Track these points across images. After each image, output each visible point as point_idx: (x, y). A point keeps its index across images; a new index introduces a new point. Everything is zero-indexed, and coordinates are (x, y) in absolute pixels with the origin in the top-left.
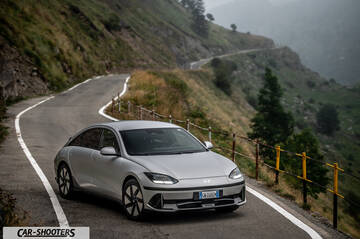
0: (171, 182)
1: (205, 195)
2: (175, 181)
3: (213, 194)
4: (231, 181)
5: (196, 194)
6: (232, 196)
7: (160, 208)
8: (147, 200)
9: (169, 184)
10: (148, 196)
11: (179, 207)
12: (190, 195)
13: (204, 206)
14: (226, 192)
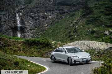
0: (78, 58)
1: (84, 60)
5: (82, 60)
7: (76, 63)
10: (73, 60)
11: (79, 62)
13: (84, 62)
14: (88, 59)
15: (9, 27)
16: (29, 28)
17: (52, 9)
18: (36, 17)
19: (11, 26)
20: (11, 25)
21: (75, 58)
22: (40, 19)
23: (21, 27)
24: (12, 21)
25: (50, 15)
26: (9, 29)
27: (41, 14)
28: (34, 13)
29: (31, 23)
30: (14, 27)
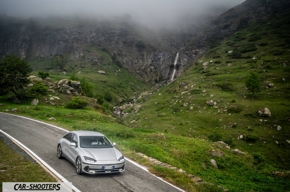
0: (93, 162)
1: (107, 168)
2: (95, 161)
3: (110, 167)
4: (119, 162)
5: (103, 167)
6: (119, 168)
7: (88, 172)
8: (83, 167)
9: (92, 162)
10: (84, 166)
11: (95, 172)
12: (101, 167)
13: (106, 172)
14: (116, 166)
15: (167, 66)
16: (183, 65)
17: (203, 45)
18: (190, 54)
19: (168, 65)
20: (169, 63)
21: (88, 162)
22: (193, 55)
23: (177, 65)
24: (171, 60)
25: (201, 51)
26: (168, 67)
27: (193, 51)
28: (189, 50)
29: (185, 60)
30: (171, 65)
